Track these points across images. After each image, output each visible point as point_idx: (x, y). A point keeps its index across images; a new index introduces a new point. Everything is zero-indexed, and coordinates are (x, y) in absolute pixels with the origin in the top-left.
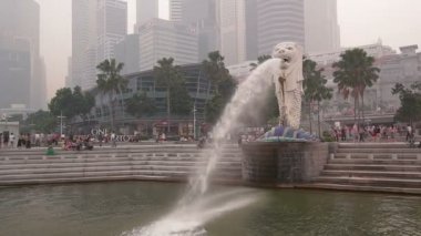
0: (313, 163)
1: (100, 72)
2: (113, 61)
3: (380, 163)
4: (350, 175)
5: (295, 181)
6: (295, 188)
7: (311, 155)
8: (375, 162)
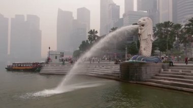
0: (146, 73)
1: (89, 34)
2: (94, 30)
3: (184, 74)
4: (165, 79)
5: (137, 80)
6: (137, 83)
7: (146, 69)
8: (182, 74)
